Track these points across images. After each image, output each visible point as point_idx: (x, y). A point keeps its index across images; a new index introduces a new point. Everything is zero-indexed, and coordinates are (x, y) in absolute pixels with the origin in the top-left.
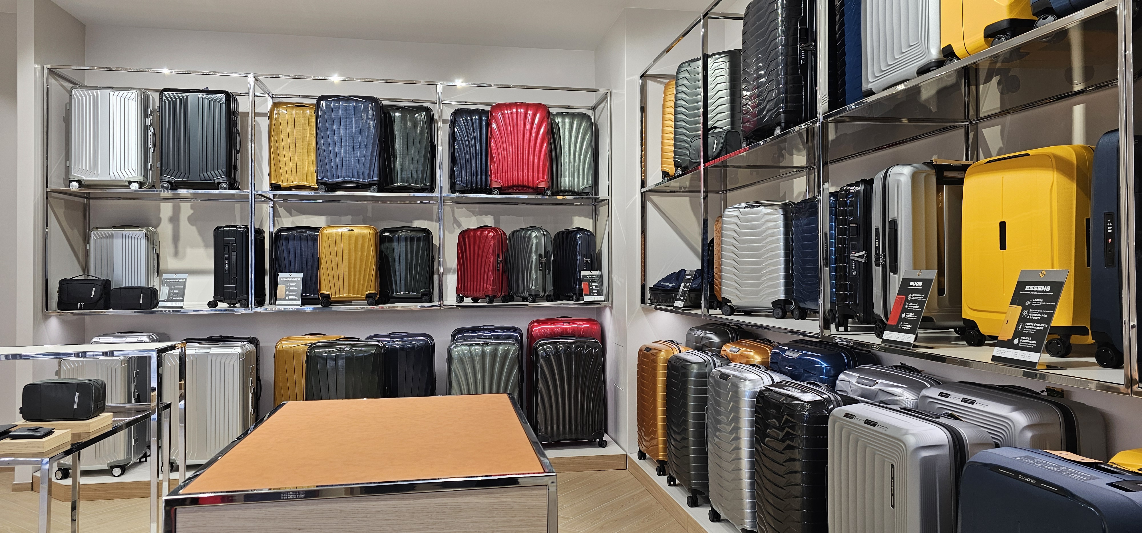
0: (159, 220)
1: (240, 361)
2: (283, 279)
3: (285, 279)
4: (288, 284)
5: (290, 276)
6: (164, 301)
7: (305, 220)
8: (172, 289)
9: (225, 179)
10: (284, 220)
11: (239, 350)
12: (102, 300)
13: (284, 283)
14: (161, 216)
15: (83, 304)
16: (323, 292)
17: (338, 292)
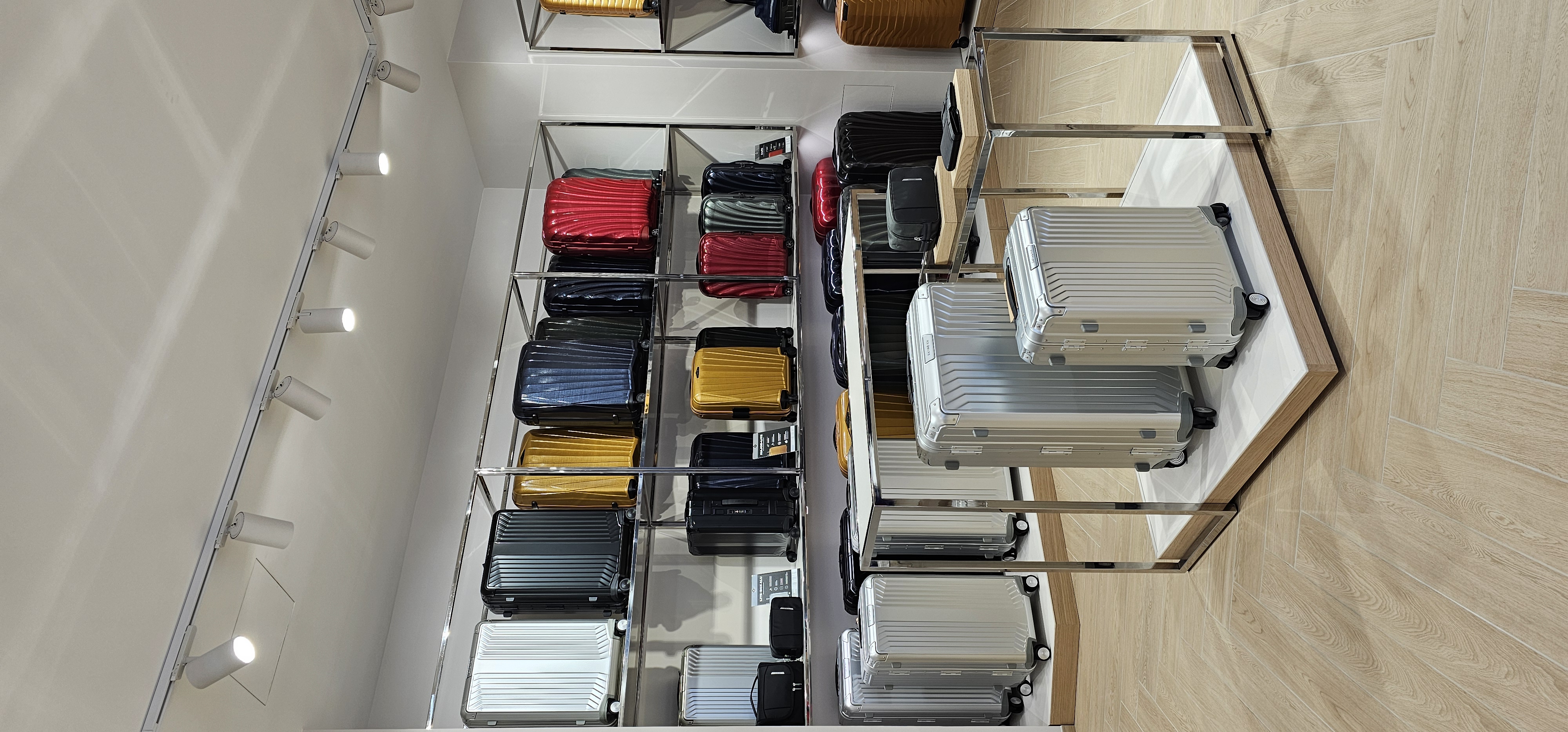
2: (761, 453)
4: (768, 446)
5: (757, 445)
6: (791, 592)
8: (773, 589)
15: (794, 684)
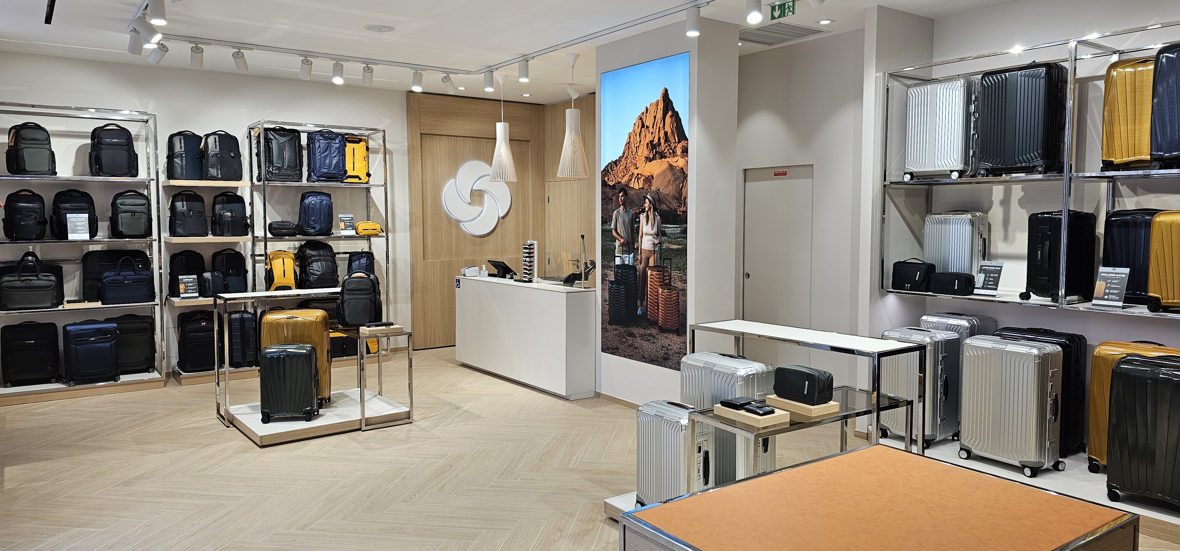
0: (991, 203)
1: (1035, 363)
2: (1104, 274)
3: (1106, 275)
4: (1109, 281)
5: (1113, 271)
6: (979, 288)
7: (1154, 200)
8: (987, 277)
9: (1041, 161)
10: (1127, 200)
11: (1035, 351)
12: (924, 283)
13: (1105, 279)
14: (993, 199)
15: (909, 285)
16: (1151, 294)
17: (1171, 294)
